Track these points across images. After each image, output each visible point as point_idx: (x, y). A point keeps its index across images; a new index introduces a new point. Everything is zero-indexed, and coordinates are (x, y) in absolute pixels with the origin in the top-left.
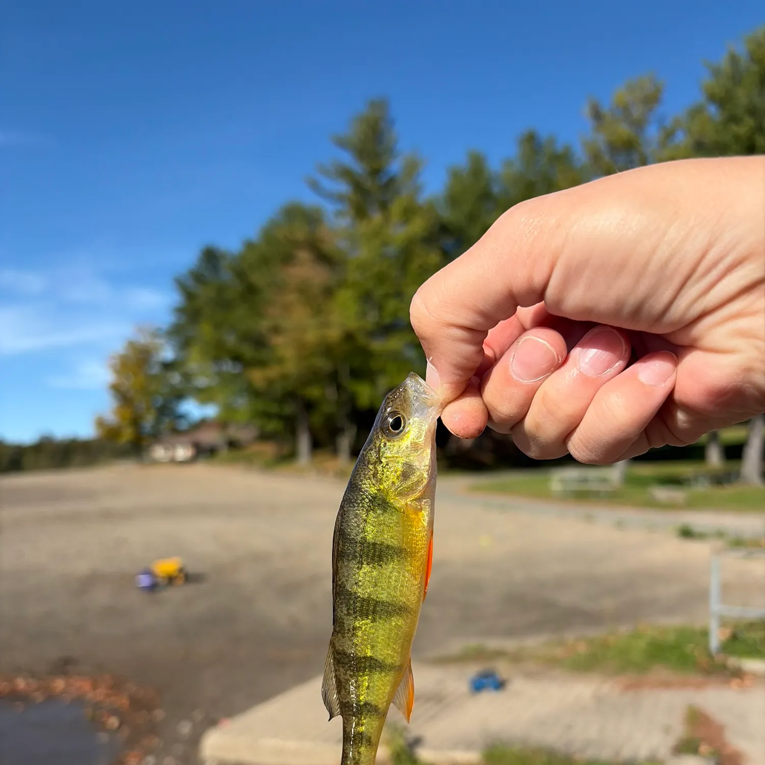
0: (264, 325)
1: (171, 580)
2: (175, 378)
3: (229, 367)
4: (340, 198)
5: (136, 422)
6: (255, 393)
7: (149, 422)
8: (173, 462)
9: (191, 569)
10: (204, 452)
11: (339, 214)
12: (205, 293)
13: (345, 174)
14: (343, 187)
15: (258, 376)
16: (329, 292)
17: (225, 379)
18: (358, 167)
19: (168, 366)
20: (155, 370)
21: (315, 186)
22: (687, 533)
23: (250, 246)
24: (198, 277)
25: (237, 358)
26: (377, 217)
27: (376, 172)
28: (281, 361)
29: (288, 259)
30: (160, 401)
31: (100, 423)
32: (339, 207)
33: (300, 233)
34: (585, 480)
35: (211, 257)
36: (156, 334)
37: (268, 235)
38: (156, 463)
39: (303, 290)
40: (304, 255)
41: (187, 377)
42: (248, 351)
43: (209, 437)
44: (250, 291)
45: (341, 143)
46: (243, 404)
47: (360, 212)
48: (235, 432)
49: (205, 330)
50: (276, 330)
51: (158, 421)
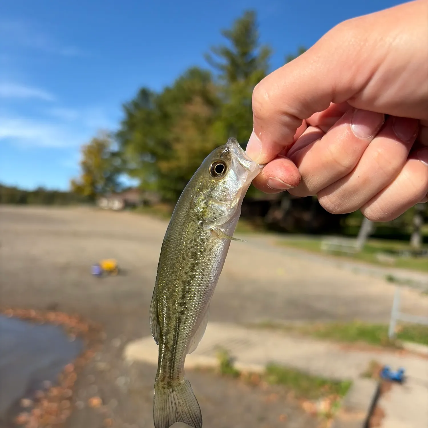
0: (170, 137)
1: (110, 272)
2: (117, 162)
3: (148, 158)
4: (222, 68)
5: (93, 184)
6: (161, 175)
7: (100, 185)
8: (111, 210)
9: (122, 267)
10: (129, 206)
11: (220, 77)
12: (139, 115)
13: (227, 53)
14: (224, 61)
15: (164, 166)
16: (209, 122)
17: (145, 165)
18: (234, 50)
19: (114, 155)
20: (107, 157)
21: (208, 59)
22: (391, 279)
23: (168, 90)
24: (136, 105)
25: (154, 154)
26: (242, 81)
27: (244, 54)
28: (178, 159)
29: (188, 100)
30: (108, 174)
31: (73, 183)
32: (221, 73)
33: (198, 86)
34: (341, 246)
35: (144, 94)
36: (109, 136)
37: (179, 85)
38: (102, 209)
39: (196, 119)
40: (198, 100)
41: (124, 162)
42: (160, 151)
43: (133, 197)
44: (165, 117)
45: (227, 34)
46: (153, 181)
47: (233, 77)
48: (148, 196)
49: (137, 136)
50: (178, 140)
51: (106, 185)
